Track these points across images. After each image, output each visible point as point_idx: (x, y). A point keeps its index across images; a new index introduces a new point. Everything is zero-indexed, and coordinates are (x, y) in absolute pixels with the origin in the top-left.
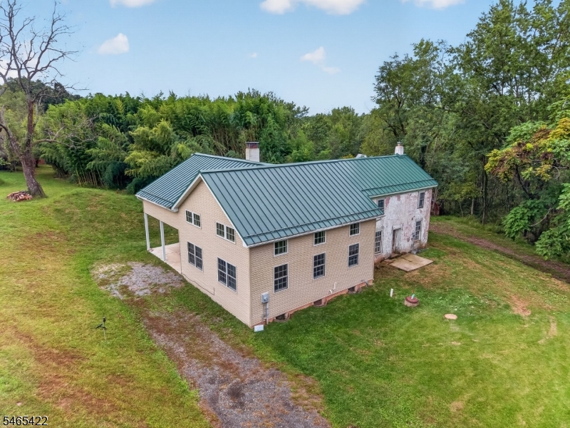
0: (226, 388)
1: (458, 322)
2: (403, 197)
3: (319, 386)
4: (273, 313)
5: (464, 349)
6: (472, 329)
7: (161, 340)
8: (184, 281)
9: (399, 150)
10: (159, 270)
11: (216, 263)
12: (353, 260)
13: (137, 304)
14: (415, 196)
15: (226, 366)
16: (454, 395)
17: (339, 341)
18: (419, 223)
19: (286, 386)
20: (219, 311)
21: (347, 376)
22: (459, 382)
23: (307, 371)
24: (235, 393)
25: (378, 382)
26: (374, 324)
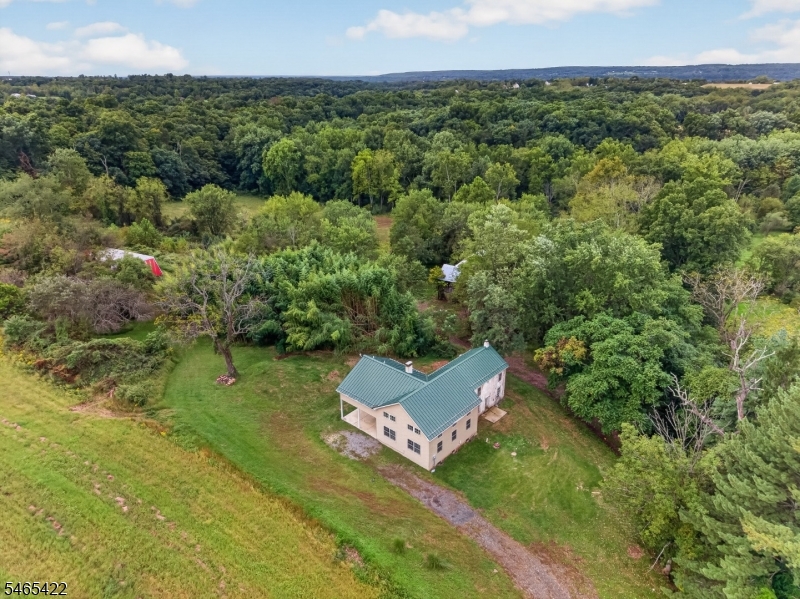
0: (432, 500)
1: (517, 457)
2: (490, 381)
3: (465, 494)
4: (437, 461)
5: (518, 471)
6: (522, 460)
7: (393, 482)
8: (380, 443)
9: (486, 345)
10: (363, 437)
11: (406, 441)
12: (468, 427)
13: (366, 462)
14: (496, 377)
15: (427, 490)
16: (513, 492)
17: (468, 473)
18: (499, 389)
19: (453, 496)
20: (410, 463)
21: (474, 489)
22: (515, 486)
23: (459, 489)
24: (436, 501)
25: (486, 490)
26: (482, 462)
